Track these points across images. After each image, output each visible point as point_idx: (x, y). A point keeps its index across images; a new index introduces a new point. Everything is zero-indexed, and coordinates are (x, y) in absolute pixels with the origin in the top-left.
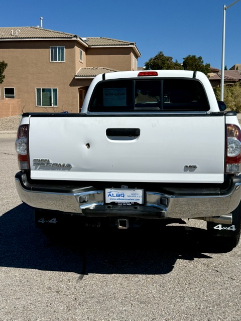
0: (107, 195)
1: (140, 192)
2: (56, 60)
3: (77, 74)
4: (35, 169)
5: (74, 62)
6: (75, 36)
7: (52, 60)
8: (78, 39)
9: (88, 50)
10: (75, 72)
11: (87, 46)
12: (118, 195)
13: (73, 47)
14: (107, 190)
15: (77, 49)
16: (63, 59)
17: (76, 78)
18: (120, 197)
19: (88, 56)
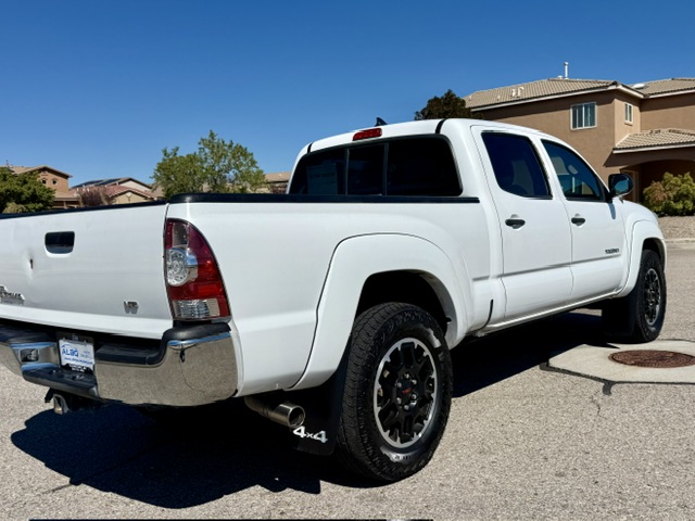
0: (61, 349)
1: (91, 349)
2: (581, 125)
3: (616, 146)
5: (612, 125)
6: (615, 84)
7: (575, 126)
8: (620, 87)
9: (644, 104)
10: (614, 143)
11: (642, 97)
13: (610, 101)
14: (62, 343)
15: (619, 104)
16: (592, 123)
17: (615, 152)
18: (75, 358)
19: (644, 113)
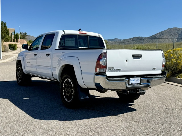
0: (130, 80)
1: (139, 78)
4: (108, 72)
12: (133, 81)
14: (130, 79)
18: (134, 81)
